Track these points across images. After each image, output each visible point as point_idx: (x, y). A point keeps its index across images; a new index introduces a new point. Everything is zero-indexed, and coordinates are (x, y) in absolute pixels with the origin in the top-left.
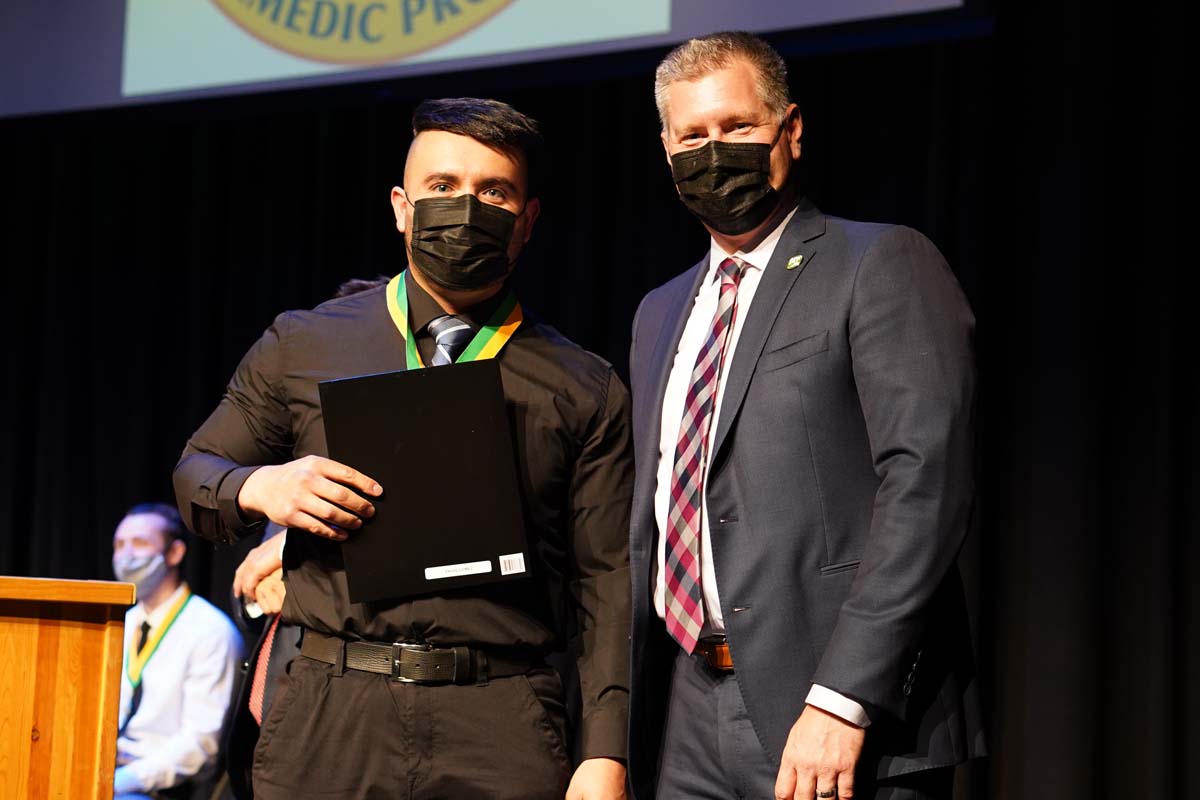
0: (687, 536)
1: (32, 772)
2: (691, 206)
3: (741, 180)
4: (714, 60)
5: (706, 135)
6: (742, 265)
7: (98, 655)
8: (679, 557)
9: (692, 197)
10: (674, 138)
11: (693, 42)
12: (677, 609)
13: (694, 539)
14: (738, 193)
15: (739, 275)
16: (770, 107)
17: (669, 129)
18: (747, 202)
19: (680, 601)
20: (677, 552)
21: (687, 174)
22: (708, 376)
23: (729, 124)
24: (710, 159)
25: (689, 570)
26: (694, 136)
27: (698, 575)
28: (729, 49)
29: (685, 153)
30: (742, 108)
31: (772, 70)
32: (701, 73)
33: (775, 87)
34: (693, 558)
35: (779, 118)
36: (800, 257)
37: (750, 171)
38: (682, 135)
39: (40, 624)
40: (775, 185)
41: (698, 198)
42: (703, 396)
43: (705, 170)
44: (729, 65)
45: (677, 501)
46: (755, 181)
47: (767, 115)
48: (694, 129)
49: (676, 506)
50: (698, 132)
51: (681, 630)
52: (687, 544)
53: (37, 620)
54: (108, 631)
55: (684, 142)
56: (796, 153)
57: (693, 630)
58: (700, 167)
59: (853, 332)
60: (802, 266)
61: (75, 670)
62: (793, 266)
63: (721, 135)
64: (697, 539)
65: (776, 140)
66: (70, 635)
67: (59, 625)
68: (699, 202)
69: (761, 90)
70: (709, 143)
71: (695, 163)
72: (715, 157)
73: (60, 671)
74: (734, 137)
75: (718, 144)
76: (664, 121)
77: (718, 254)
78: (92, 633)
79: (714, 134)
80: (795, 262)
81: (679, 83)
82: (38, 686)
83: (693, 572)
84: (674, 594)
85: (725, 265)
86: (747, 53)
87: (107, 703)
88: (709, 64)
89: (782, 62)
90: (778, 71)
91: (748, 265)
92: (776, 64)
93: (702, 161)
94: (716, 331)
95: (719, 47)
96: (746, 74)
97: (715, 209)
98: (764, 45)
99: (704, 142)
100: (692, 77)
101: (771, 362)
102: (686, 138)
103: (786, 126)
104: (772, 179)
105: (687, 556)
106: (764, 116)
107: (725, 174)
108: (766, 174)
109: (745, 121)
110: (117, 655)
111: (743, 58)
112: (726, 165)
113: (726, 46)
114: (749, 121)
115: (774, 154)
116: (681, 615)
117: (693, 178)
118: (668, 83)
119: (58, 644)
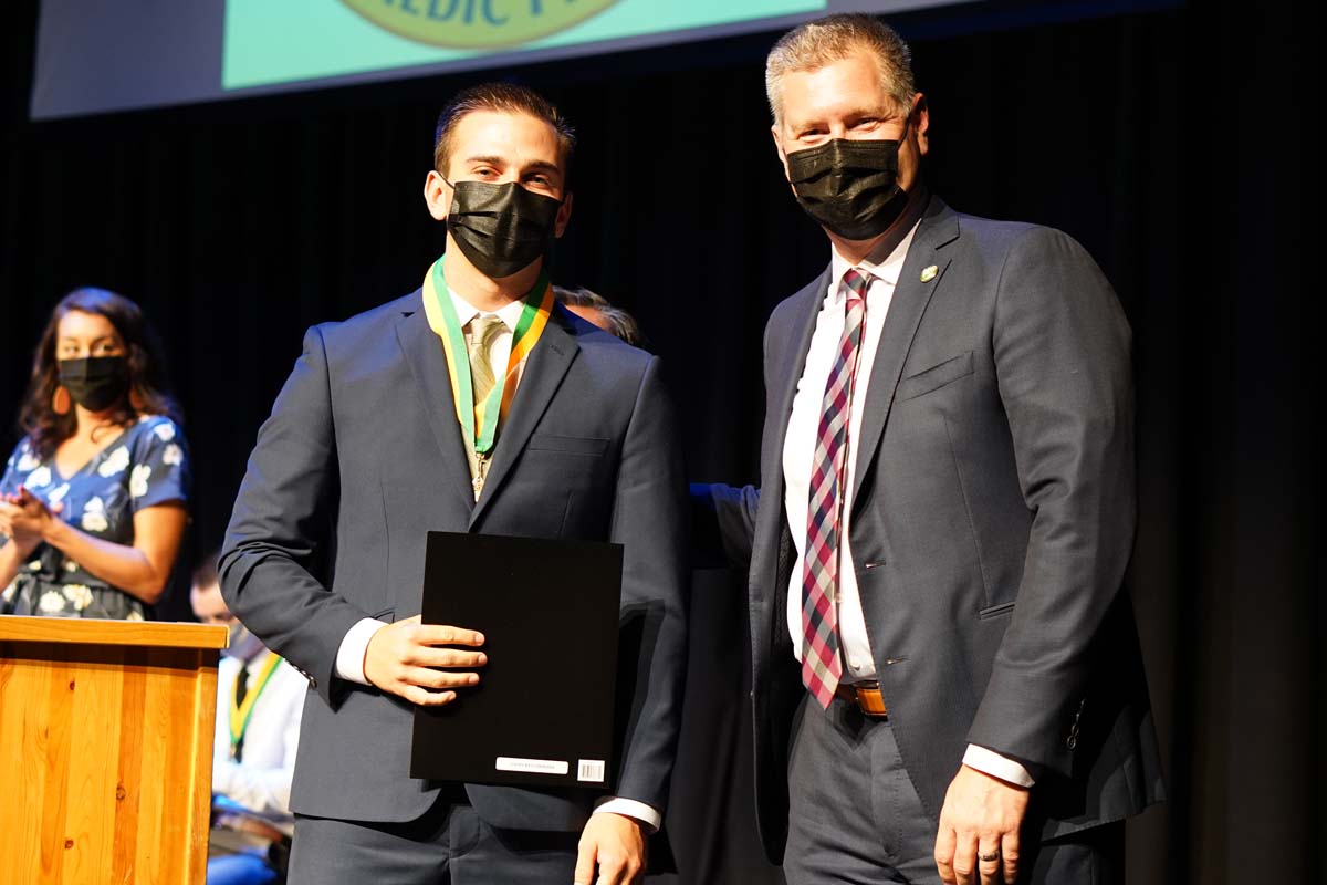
0: (824, 580)
1: (117, 835)
2: (811, 209)
3: (867, 182)
4: (835, 48)
5: (827, 132)
6: (868, 277)
7: (189, 705)
8: (815, 603)
9: (811, 200)
10: (791, 134)
11: (811, 28)
12: (814, 660)
13: (830, 584)
14: (864, 198)
15: (864, 288)
16: (897, 99)
17: (783, 123)
18: (873, 207)
19: (816, 650)
20: (814, 597)
21: (806, 175)
22: (841, 402)
23: (853, 121)
24: (833, 159)
25: (826, 616)
26: (814, 132)
27: (835, 622)
28: (850, 35)
29: (803, 151)
30: (867, 102)
31: (897, 57)
32: (821, 62)
33: (901, 76)
34: (829, 604)
35: (905, 111)
36: (934, 268)
37: (878, 171)
38: (800, 132)
39: (125, 671)
40: (904, 186)
41: (819, 201)
42: (835, 425)
43: (828, 172)
44: (852, 53)
45: (813, 541)
46: (883, 182)
47: (894, 108)
48: (814, 125)
49: (813, 547)
50: (819, 128)
51: (817, 682)
52: (823, 589)
53: (121, 666)
54: (200, 679)
55: (802, 138)
56: (924, 148)
57: (830, 682)
58: (822, 168)
59: (997, 350)
60: (938, 277)
61: (164, 722)
62: (928, 278)
63: (844, 132)
64: (833, 583)
65: (904, 135)
66: (158, 683)
67: (145, 672)
68: (818, 205)
69: (886, 80)
70: (832, 141)
71: (815, 163)
72: (838, 156)
73: (147, 722)
74: (858, 135)
75: (841, 141)
76: (777, 115)
77: (840, 264)
78: (183, 680)
79: (837, 131)
80: (929, 273)
81: (796, 74)
82: (123, 739)
83: (829, 620)
84: (811, 643)
85: (848, 277)
86: (869, 39)
87: (199, 759)
88: (830, 54)
89: (906, 47)
90: (904, 57)
91: (874, 277)
92: (900, 50)
93: (825, 160)
94: (845, 352)
95: (840, 33)
96: (870, 63)
97: (839, 213)
98: (886, 29)
99: (826, 139)
100: (810, 67)
101: (910, 388)
102: (804, 134)
103: (912, 121)
104: (901, 180)
105: (824, 601)
106: (890, 108)
107: (850, 176)
108: (893, 173)
109: (871, 116)
110: (210, 704)
111: (866, 46)
112: (851, 165)
113: (848, 32)
114: (875, 116)
115: (902, 151)
116: (818, 666)
117: (813, 179)
118: (782, 73)
119: (144, 693)
